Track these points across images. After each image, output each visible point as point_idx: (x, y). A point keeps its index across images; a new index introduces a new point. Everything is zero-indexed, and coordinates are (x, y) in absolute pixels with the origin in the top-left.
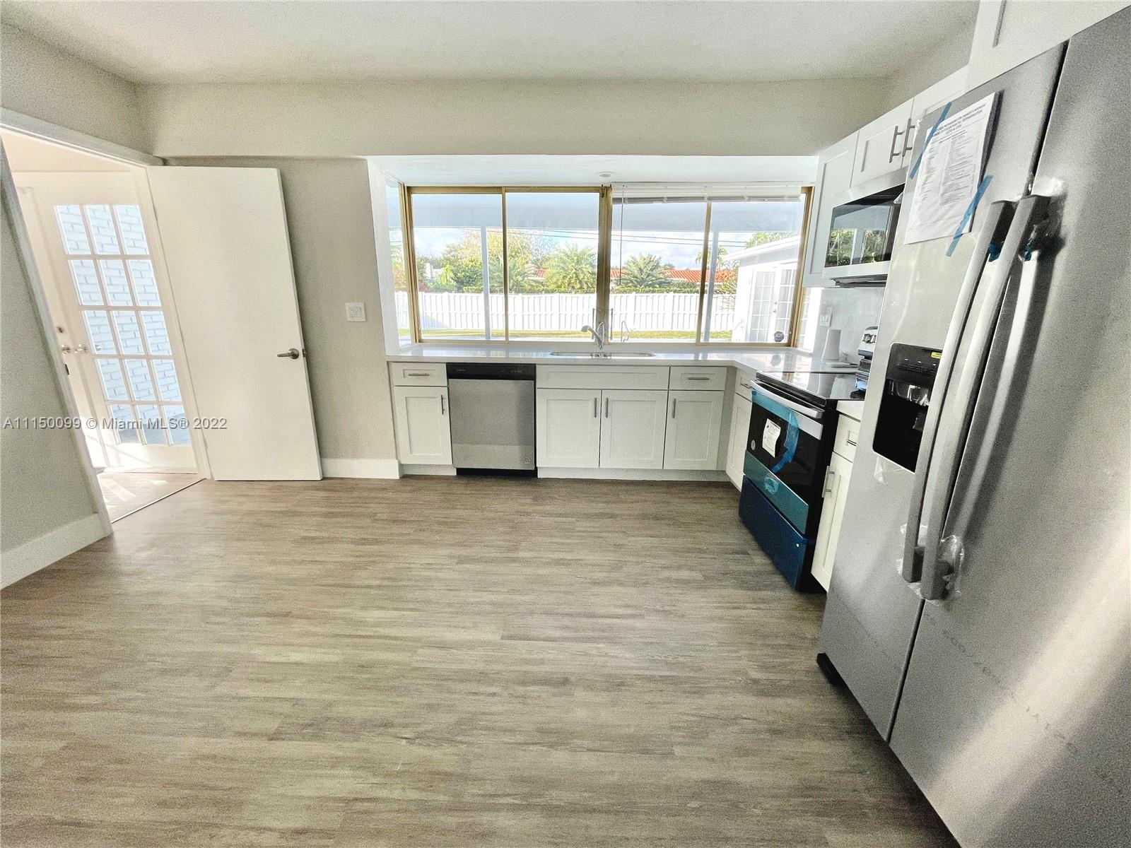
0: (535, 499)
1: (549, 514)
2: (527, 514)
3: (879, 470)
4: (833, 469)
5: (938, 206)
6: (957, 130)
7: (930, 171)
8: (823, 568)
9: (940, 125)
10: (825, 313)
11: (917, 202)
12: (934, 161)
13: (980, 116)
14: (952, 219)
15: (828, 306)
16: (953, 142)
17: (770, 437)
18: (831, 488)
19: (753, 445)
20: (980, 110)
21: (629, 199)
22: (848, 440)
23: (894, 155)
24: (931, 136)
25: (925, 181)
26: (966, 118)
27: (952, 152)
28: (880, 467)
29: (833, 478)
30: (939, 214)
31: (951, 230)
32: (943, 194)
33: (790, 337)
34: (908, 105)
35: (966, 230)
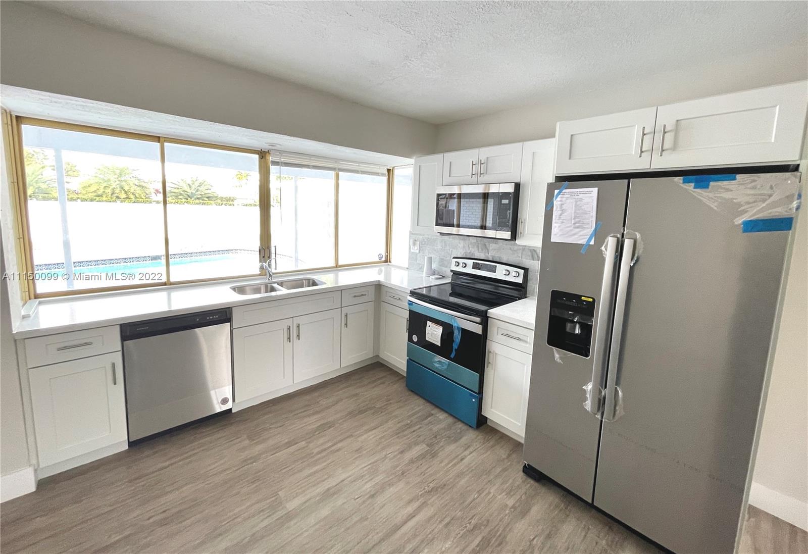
0: (250, 438)
1: (277, 448)
2: (255, 459)
3: (557, 356)
4: (490, 350)
5: (571, 228)
6: (577, 197)
7: (563, 211)
8: (492, 410)
9: (564, 191)
10: (414, 244)
11: (556, 223)
12: (564, 207)
13: (590, 195)
14: (582, 236)
15: (415, 241)
16: (576, 202)
17: (434, 333)
18: (490, 361)
19: (415, 338)
20: (590, 193)
21: (285, 163)
22: (500, 333)
23: (472, 174)
24: (559, 194)
25: (561, 215)
26: (581, 193)
27: (576, 206)
28: (558, 354)
29: (491, 355)
30: (573, 232)
31: (583, 241)
32: (574, 224)
33: (387, 256)
34: (475, 151)
35: (592, 243)
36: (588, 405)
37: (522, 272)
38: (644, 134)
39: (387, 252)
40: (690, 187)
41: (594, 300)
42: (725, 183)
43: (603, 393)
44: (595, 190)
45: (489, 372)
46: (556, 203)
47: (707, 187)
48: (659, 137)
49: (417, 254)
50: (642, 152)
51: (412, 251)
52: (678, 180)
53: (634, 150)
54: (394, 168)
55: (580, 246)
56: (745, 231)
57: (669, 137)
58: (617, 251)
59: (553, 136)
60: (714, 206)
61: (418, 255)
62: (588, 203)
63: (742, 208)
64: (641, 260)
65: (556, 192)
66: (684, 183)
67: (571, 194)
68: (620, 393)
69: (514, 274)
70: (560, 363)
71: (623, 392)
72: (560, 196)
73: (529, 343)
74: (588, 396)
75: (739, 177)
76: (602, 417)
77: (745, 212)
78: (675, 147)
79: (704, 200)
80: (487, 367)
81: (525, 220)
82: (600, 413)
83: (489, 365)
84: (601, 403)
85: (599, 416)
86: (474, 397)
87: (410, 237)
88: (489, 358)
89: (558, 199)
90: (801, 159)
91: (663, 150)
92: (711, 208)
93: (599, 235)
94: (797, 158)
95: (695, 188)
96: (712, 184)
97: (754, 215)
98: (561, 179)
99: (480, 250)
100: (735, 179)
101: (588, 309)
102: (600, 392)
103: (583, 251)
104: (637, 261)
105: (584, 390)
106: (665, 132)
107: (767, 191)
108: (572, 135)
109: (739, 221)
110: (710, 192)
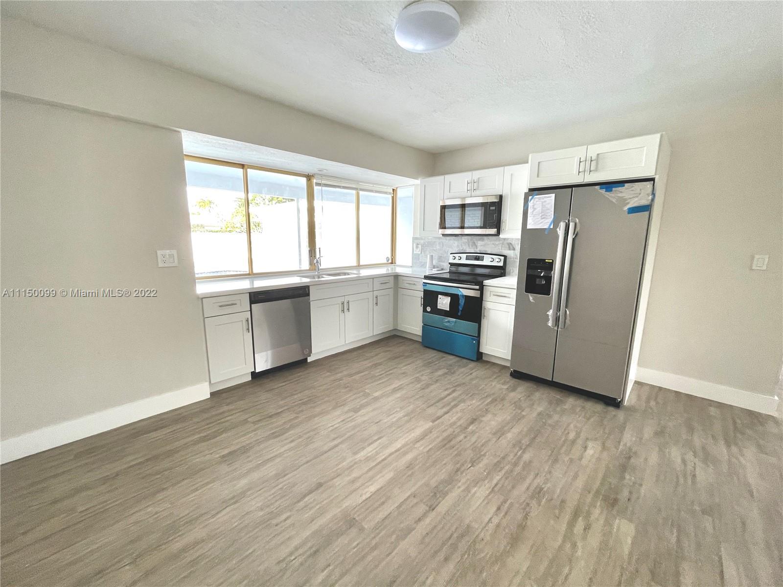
3: (531, 298)
4: (486, 308)
5: (540, 219)
6: (543, 200)
7: (535, 209)
8: (487, 347)
9: (535, 197)
10: (417, 247)
11: (530, 217)
12: (535, 207)
13: (551, 198)
14: (546, 223)
15: (418, 244)
16: (542, 203)
17: (444, 303)
18: (486, 315)
19: (429, 309)
20: (550, 197)
21: (325, 184)
22: (492, 295)
23: (468, 190)
24: (532, 199)
25: (533, 211)
26: (545, 197)
27: (542, 205)
28: (531, 297)
29: (486, 310)
30: (541, 222)
31: (546, 227)
32: (541, 216)
33: (392, 259)
34: (469, 173)
35: (552, 227)
36: (550, 324)
37: (502, 258)
38: (580, 162)
39: (392, 255)
40: (603, 191)
41: (553, 261)
42: (620, 188)
43: (558, 314)
44: (553, 195)
45: (485, 323)
46: (530, 204)
47: (611, 191)
48: (588, 163)
49: (419, 255)
50: (579, 172)
51: (415, 252)
52: (597, 187)
53: (575, 171)
54: (397, 188)
55: (545, 229)
56: (629, 213)
57: (594, 163)
58: (565, 230)
59: (527, 163)
60: (614, 201)
61: (421, 255)
62: (549, 204)
63: (627, 202)
64: (579, 234)
65: (530, 197)
66: (600, 189)
67: (539, 199)
68: (568, 312)
69: (497, 260)
70: (533, 303)
71: (569, 312)
72: (532, 200)
73: (512, 298)
74: (550, 317)
75: (626, 185)
76: (558, 329)
77: (628, 203)
78: (596, 170)
79: (610, 198)
80: (484, 318)
81: (506, 220)
82: (557, 327)
83: (485, 317)
84: (557, 320)
85: (556, 328)
86: (474, 340)
87: (413, 242)
88: (485, 313)
89: (532, 202)
90: (656, 175)
91: (590, 171)
92: (612, 202)
93: (556, 222)
94: (653, 174)
95: (606, 192)
96: (614, 189)
97: (633, 204)
98: (532, 190)
99: (471, 246)
100: (624, 186)
101: (550, 266)
102: (557, 314)
103: (546, 233)
104: (577, 235)
105: (548, 315)
106: (591, 161)
107: (638, 191)
108: (539, 163)
109: (626, 208)
110: (613, 193)
